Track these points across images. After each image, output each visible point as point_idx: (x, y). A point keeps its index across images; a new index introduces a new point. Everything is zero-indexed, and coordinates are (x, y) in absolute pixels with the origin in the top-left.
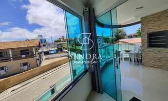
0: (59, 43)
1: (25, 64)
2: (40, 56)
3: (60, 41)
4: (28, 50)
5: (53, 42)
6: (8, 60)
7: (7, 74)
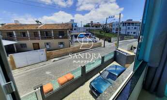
0: (88, 28)
1: (61, 43)
2: (72, 38)
3: (89, 26)
4: (63, 32)
5: (83, 26)
6: (50, 38)
7: (50, 49)
